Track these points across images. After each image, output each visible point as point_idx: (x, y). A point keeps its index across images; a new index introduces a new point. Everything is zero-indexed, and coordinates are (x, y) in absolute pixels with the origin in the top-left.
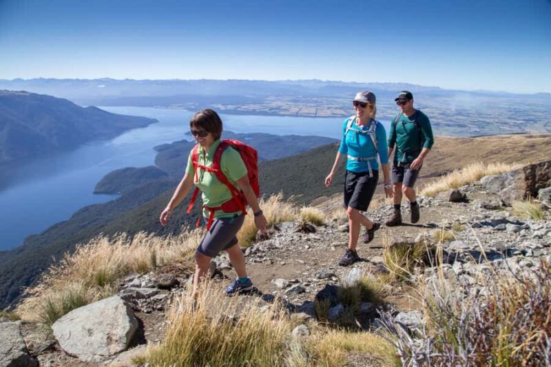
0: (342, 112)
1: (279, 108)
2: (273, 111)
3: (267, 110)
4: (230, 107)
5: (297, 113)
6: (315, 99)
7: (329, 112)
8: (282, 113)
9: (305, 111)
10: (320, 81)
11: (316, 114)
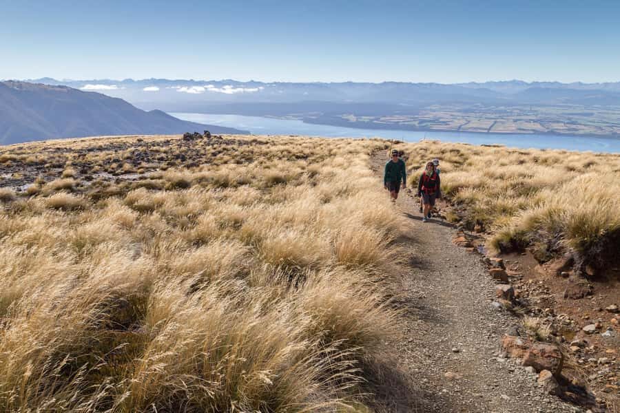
0: (538, 127)
1: (435, 121)
2: (424, 124)
3: (416, 123)
4: (365, 119)
5: (460, 127)
6: (502, 108)
7: (513, 127)
8: (435, 127)
9: (474, 124)
10: (522, 83)
11: (490, 129)
